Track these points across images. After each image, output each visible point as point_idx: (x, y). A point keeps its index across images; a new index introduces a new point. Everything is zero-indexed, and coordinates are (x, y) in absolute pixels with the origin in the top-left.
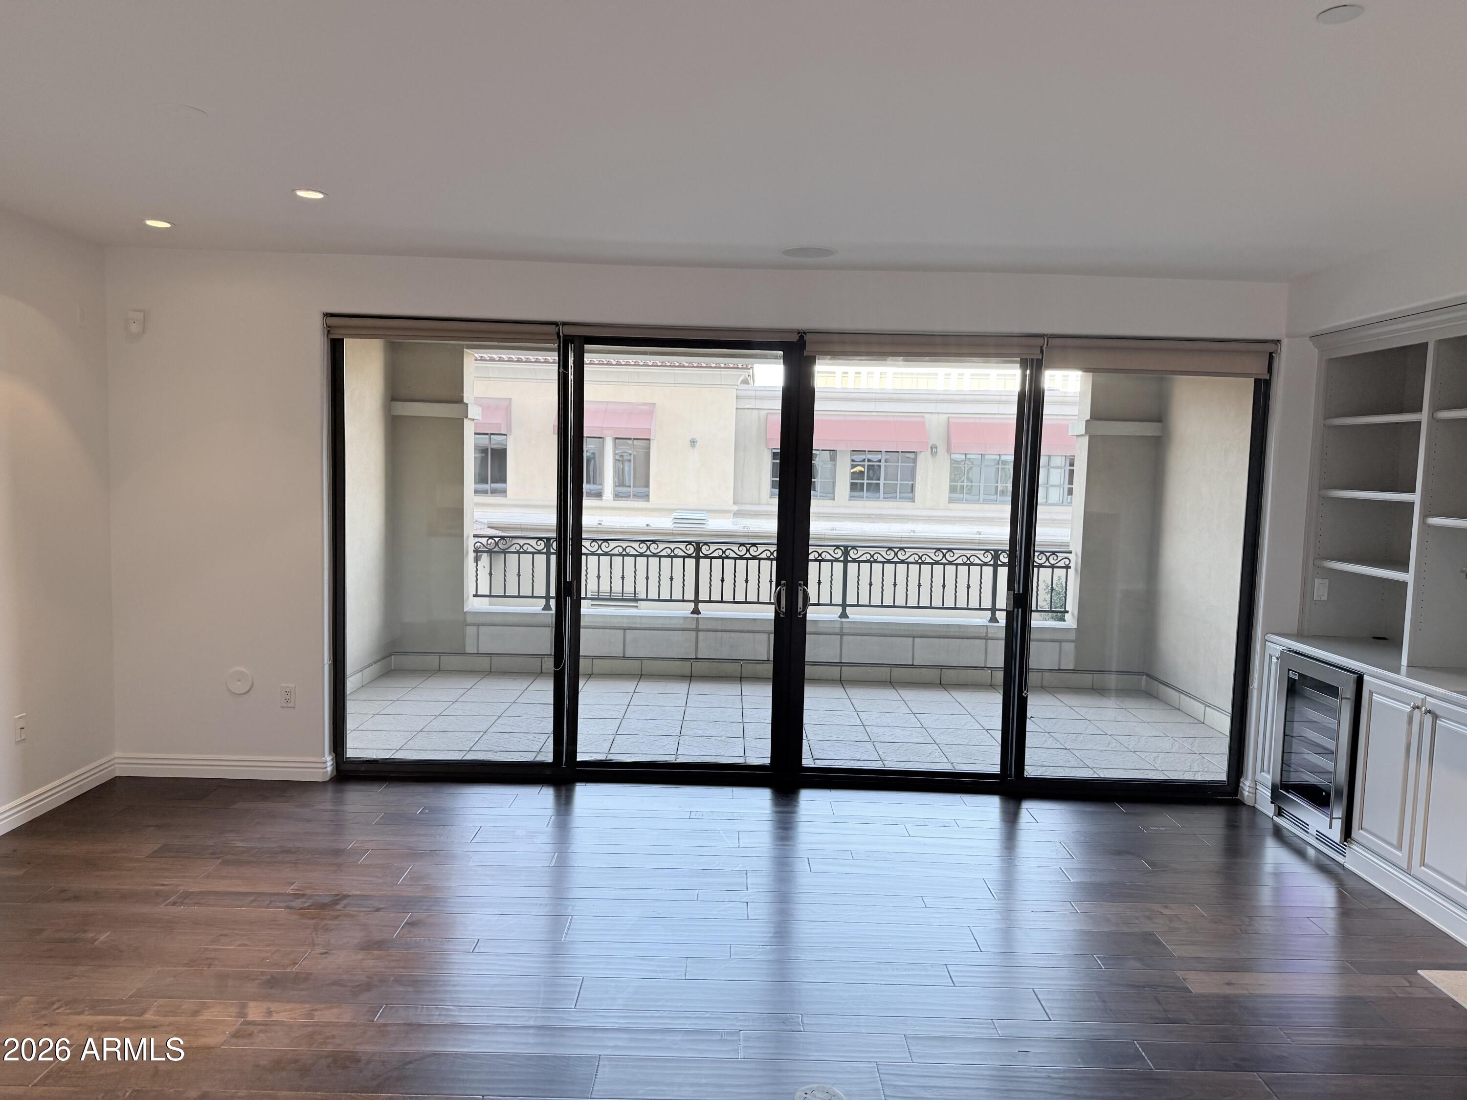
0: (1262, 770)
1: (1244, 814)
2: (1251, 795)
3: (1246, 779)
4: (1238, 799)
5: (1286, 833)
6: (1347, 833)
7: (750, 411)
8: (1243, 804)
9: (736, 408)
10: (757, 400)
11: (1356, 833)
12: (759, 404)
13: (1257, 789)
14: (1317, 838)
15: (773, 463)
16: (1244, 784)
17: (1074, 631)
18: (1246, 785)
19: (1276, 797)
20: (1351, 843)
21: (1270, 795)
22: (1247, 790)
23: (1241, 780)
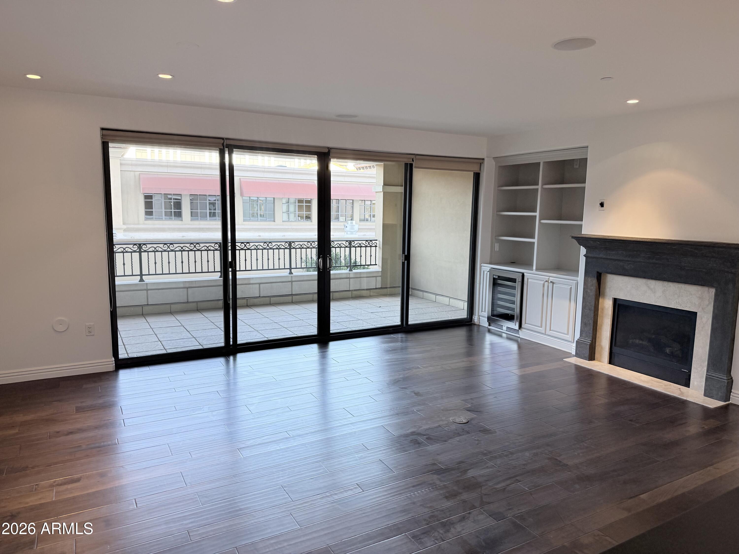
0: (482, 311)
1: (475, 328)
2: (478, 321)
3: (475, 315)
4: (472, 323)
5: (492, 331)
6: (520, 326)
7: (129, 172)
8: (475, 324)
9: (120, 170)
10: (132, 166)
11: (523, 325)
12: (134, 169)
13: (480, 318)
14: (506, 331)
15: (145, 201)
16: (474, 317)
17: (380, 272)
18: (475, 319)
19: (490, 320)
20: (522, 329)
21: (487, 320)
22: (476, 319)
23: (473, 316)
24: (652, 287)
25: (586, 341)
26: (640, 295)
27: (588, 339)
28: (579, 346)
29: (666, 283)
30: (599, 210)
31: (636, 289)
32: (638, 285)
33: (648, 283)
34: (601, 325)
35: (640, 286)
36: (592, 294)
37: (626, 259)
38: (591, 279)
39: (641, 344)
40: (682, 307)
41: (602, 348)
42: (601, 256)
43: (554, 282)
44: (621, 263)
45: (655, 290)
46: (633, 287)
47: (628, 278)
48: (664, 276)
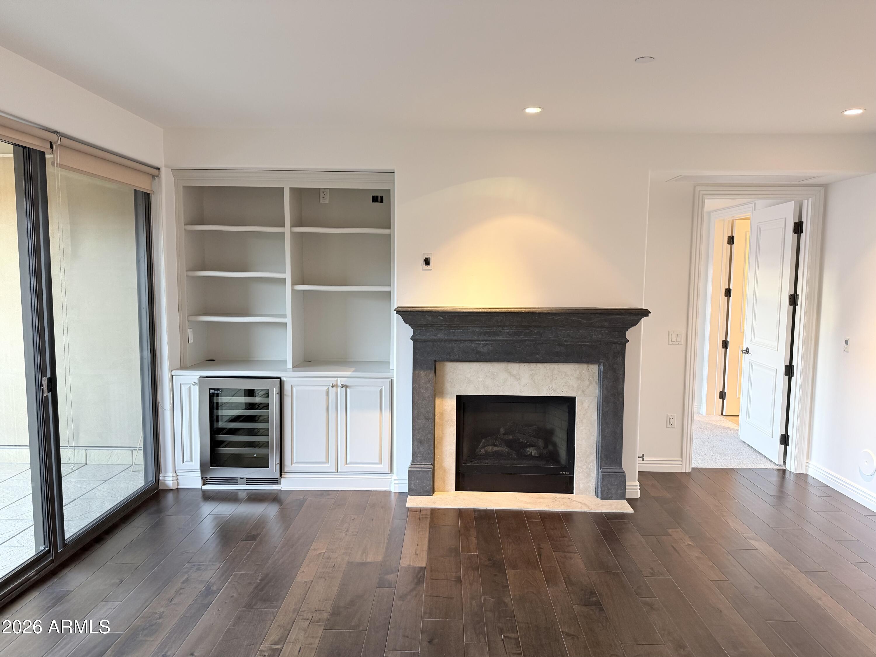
0: (183, 462)
2: (174, 482)
3: (166, 472)
4: (160, 489)
5: (212, 494)
6: (282, 471)
8: (167, 490)
11: (288, 468)
13: (177, 476)
14: (247, 484)
16: (164, 476)
18: (168, 478)
20: (284, 475)
21: (198, 475)
22: (170, 479)
24: (515, 372)
25: (425, 466)
26: (498, 386)
27: (428, 464)
28: (413, 478)
29: (533, 366)
30: (423, 270)
31: (491, 379)
32: (495, 372)
33: (509, 368)
34: (442, 438)
35: (497, 373)
36: (429, 394)
37: (481, 338)
38: (425, 372)
39: (495, 451)
40: (557, 394)
41: (445, 471)
42: (440, 336)
43: (348, 384)
44: (473, 345)
45: (519, 376)
46: (487, 376)
47: (479, 365)
48: (537, 356)
